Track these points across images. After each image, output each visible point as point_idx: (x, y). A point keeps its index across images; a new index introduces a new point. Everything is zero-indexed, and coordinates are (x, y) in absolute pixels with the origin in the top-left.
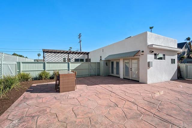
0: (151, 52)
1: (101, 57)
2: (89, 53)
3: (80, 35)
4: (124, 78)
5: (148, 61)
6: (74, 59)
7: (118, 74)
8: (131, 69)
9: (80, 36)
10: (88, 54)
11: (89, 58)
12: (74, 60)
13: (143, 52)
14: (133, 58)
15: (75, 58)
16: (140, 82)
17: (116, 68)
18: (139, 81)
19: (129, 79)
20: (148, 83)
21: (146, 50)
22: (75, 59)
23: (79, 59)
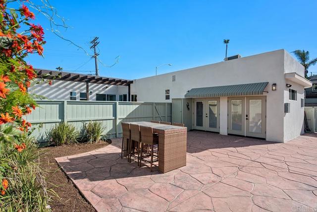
0: (288, 86)
1: (167, 91)
2: (132, 82)
3: (94, 40)
4: (228, 134)
5: (285, 102)
6: (94, 94)
7: (216, 127)
8: (247, 116)
9: (95, 43)
10: (129, 84)
11: (131, 94)
12: (95, 97)
13: (275, 85)
14: (253, 95)
15: (97, 92)
16: (267, 140)
17: (208, 115)
18: (264, 139)
19: (243, 136)
20: (285, 142)
21: (281, 84)
22: (97, 94)
23: (105, 95)
